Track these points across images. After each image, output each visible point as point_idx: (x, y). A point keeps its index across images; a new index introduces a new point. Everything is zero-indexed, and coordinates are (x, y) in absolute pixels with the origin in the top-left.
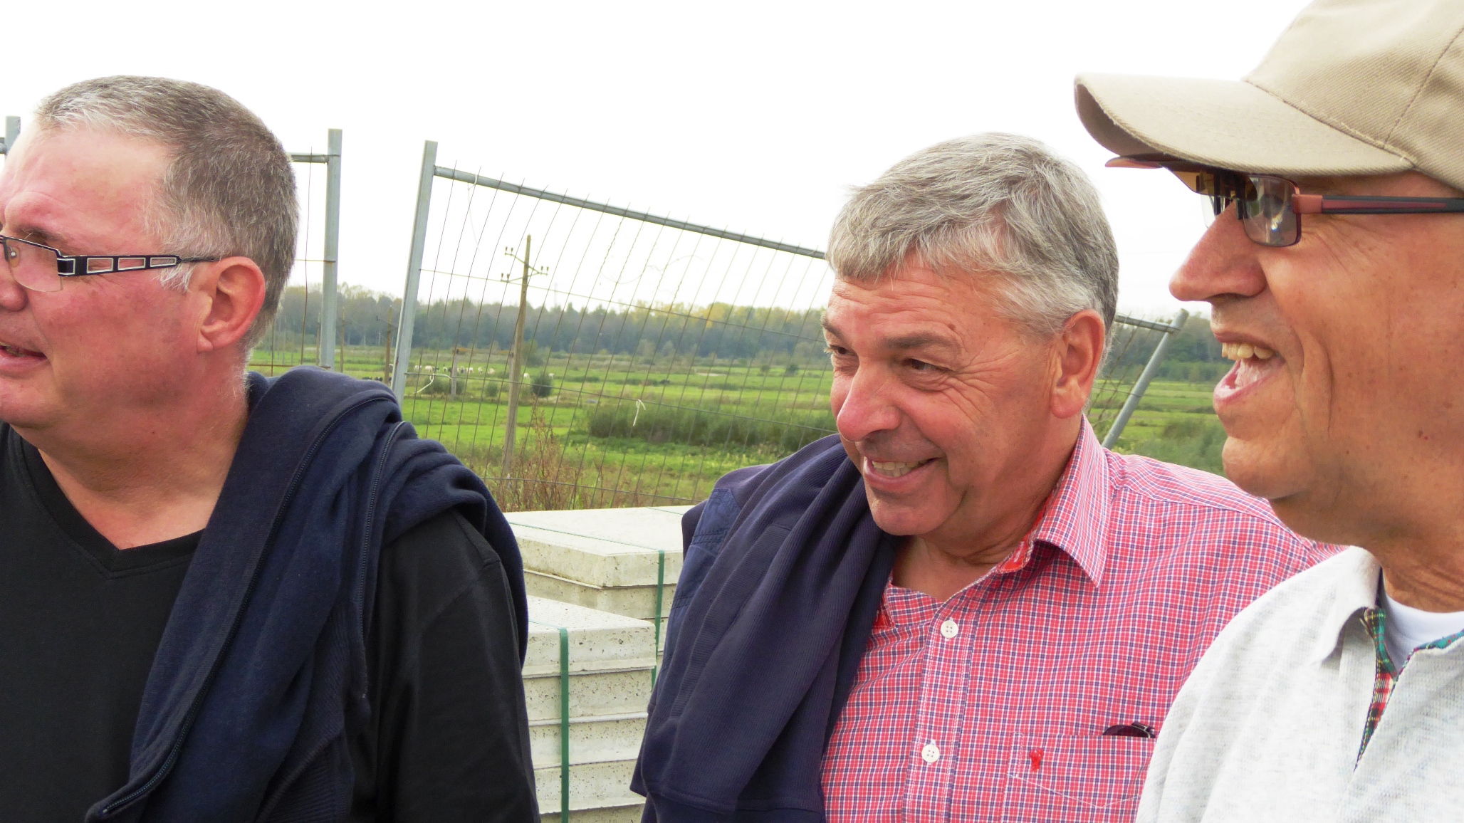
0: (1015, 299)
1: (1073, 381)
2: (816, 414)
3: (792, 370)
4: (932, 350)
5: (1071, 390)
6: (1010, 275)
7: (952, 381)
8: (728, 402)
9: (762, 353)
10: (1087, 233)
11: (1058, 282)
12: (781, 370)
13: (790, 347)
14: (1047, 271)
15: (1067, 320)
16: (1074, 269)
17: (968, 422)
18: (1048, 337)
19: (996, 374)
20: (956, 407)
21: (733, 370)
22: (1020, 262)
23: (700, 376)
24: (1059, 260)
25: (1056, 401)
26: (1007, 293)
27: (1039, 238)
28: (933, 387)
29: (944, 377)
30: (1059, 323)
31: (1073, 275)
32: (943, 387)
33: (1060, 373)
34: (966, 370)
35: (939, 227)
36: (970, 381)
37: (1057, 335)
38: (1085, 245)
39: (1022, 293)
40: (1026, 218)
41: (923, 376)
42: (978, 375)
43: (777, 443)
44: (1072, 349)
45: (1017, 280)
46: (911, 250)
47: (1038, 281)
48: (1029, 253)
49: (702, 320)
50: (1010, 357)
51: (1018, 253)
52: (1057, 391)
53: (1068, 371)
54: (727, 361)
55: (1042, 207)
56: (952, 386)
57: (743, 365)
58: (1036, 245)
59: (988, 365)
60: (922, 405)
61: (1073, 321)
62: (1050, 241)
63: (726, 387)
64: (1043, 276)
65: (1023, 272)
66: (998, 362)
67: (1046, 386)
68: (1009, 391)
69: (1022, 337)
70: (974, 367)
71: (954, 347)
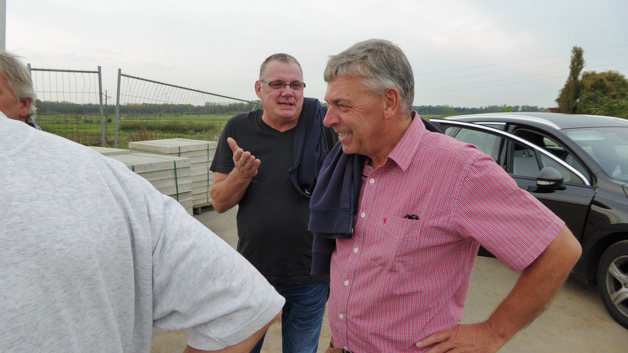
0: (366, 85)
1: (390, 109)
2: (167, 124)
3: (160, 116)
4: (342, 102)
5: (389, 112)
6: (365, 77)
7: (350, 109)
8: (148, 122)
9: (154, 113)
11: (381, 79)
12: (158, 116)
13: (159, 111)
14: (377, 76)
15: (385, 91)
17: (355, 120)
18: (380, 96)
19: (363, 107)
20: (351, 116)
21: (149, 116)
22: (369, 73)
23: (142, 117)
24: (382, 72)
25: (385, 115)
26: (364, 83)
27: (375, 66)
29: (347, 108)
30: (383, 92)
31: (387, 77)
32: (347, 111)
33: (385, 106)
34: (353, 107)
35: (345, 64)
36: (355, 109)
37: (383, 95)
38: (392, 68)
39: (369, 83)
40: (371, 61)
41: (342, 108)
42: (357, 108)
43: (159, 129)
44: (389, 99)
45: (367, 79)
46: (337, 71)
47: (374, 79)
48: (372, 71)
49: (141, 107)
50: (367, 102)
51: (368, 71)
52: (385, 112)
53: (388, 106)
54: (147, 114)
57: (150, 115)
58: (374, 68)
59: (360, 105)
61: (388, 91)
62: (379, 67)
63: (147, 119)
64: (375, 77)
65: (369, 76)
66: (363, 104)
67: (381, 110)
68: (368, 112)
69: (371, 96)
70: (356, 106)
71: (349, 102)
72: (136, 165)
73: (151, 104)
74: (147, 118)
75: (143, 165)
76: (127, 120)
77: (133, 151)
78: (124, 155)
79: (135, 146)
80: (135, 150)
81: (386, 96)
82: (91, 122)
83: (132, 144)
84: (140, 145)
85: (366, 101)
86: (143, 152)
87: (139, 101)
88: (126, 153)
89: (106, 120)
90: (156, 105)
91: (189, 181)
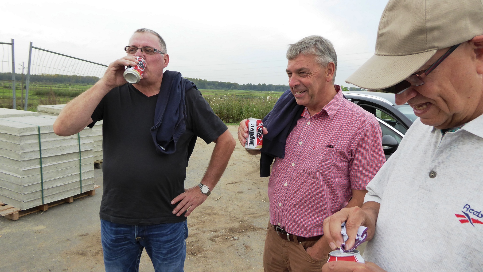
1: (330, 75)
3: (70, 85)
4: (305, 70)
6: (318, 55)
7: (308, 75)
9: (64, 82)
10: (331, 50)
11: (326, 57)
13: (69, 81)
15: (328, 64)
16: (329, 55)
17: (312, 82)
18: (325, 67)
19: (316, 73)
20: (309, 80)
22: (319, 53)
23: (54, 85)
24: (326, 53)
25: (327, 79)
26: (317, 59)
28: (305, 76)
29: (307, 74)
30: (327, 64)
31: (329, 56)
33: (327, 73)
34: (311, 73)
35: (305, 48)
36: (312, 75)
38: (331, 51)
39: (320, 59)
40: (320, 46)
41: (303, 75)
44: (329, 69)
46: (300, 52)
49: (53, 77)
51: (319, 52)
52: (327, 77)
53: (329, 73)
55: (322, 45)
56: (308, 76)
58: (322, 50)
59: (314, 72)
60: (303, 80)
61: (329, 64)
62: (324, 50)
64: (323, 56)
65: (320, 55)
66: (317, 71)
67: (325, 76)
68: (319, 77)
69: (320, 67)
70: (312, 72)
71: (308, 69)
72: (42, 126)
73: (62, 75)
74: (58, 86)
75: (48, 126)
76: (41, 87)
77: (42, 113)
78: (32, 116)
79: (43, 109)
80: (43, 113)
81: (328, 67)
82: (9, 88)
83: (41, 107)
84: (48, 108)
85: (317, 70)
86: (51, 114)
87: (52, 72)
88: (34, 115)
89: (23, 86)
90: (67, 76)
91: (91, 141)
